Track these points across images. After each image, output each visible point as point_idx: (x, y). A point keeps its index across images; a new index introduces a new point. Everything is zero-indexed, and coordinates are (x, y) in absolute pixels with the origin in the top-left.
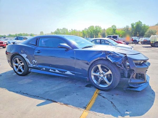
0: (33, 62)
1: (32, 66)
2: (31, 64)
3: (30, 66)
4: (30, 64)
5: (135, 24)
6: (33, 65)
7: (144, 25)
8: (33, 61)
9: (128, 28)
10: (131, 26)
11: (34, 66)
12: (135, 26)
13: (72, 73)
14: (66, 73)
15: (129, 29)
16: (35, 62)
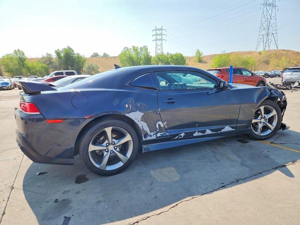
0: (157, 126)
1: (154, 137)
2: (152, 134)
3: (149, 138)
4: (149, 133)
5: (62, 52)
6: (156, 134)
7: (78, 54)
8: (157, 124)
9: (51, 58)
10: (56, 54)
11: (159, 135)
12: (62, 55)
13: (233, 128)
14: (223, 131)
15: (53, 60)
16: (162, 125)
